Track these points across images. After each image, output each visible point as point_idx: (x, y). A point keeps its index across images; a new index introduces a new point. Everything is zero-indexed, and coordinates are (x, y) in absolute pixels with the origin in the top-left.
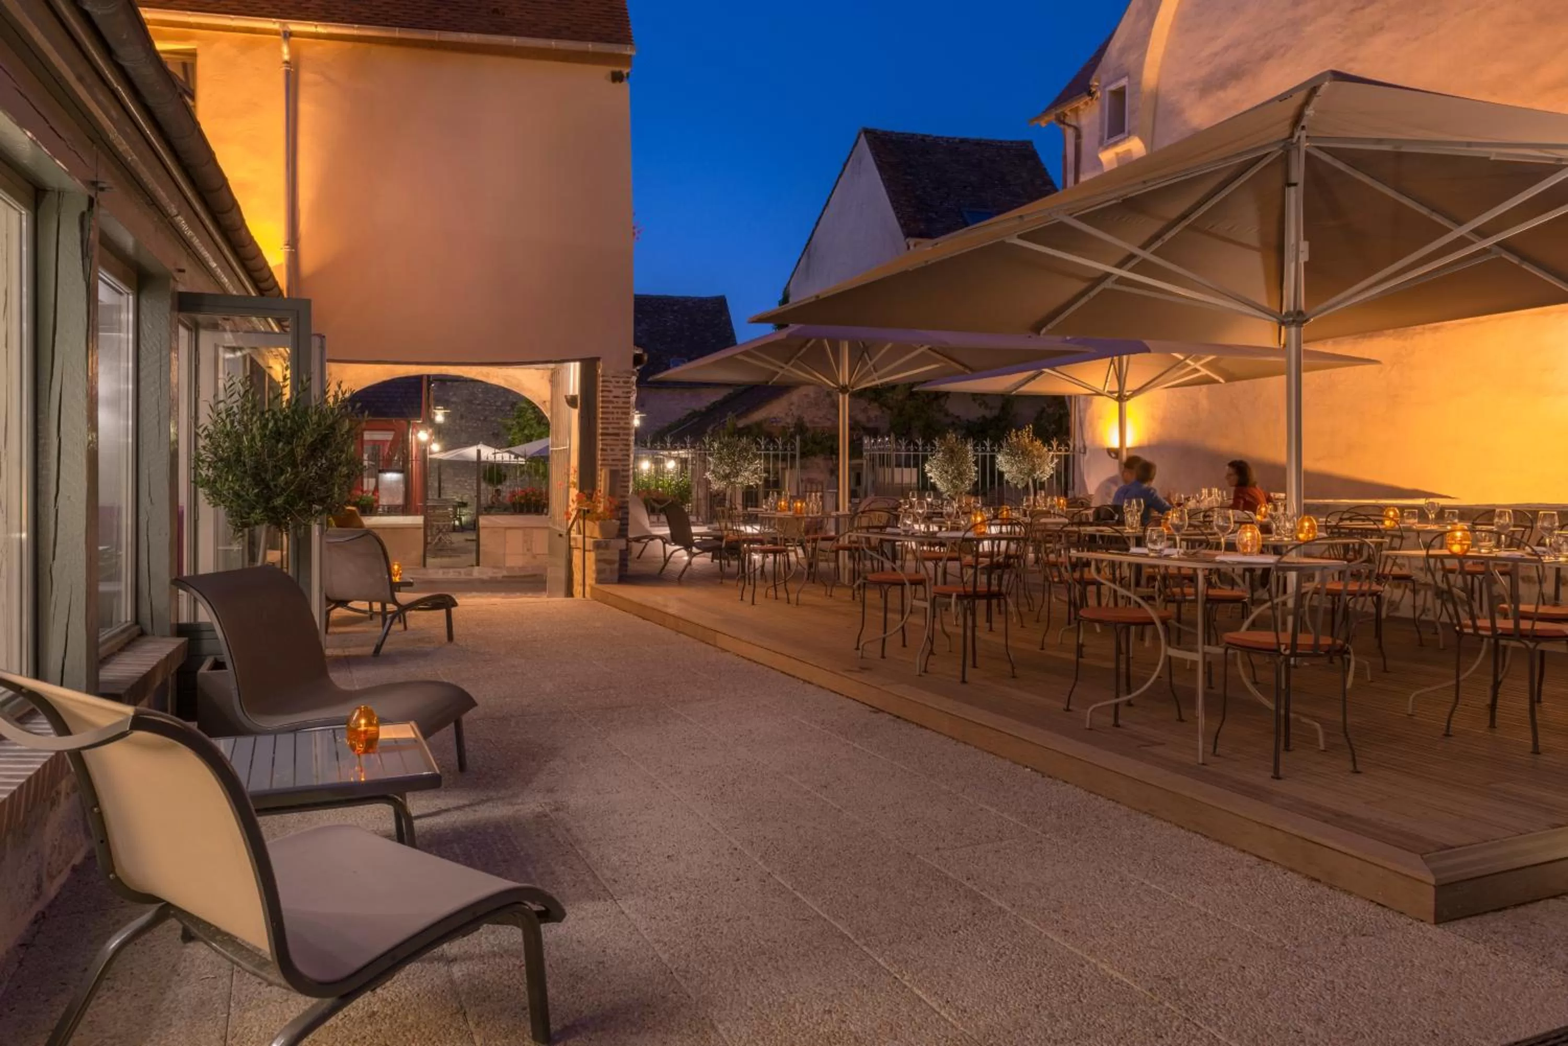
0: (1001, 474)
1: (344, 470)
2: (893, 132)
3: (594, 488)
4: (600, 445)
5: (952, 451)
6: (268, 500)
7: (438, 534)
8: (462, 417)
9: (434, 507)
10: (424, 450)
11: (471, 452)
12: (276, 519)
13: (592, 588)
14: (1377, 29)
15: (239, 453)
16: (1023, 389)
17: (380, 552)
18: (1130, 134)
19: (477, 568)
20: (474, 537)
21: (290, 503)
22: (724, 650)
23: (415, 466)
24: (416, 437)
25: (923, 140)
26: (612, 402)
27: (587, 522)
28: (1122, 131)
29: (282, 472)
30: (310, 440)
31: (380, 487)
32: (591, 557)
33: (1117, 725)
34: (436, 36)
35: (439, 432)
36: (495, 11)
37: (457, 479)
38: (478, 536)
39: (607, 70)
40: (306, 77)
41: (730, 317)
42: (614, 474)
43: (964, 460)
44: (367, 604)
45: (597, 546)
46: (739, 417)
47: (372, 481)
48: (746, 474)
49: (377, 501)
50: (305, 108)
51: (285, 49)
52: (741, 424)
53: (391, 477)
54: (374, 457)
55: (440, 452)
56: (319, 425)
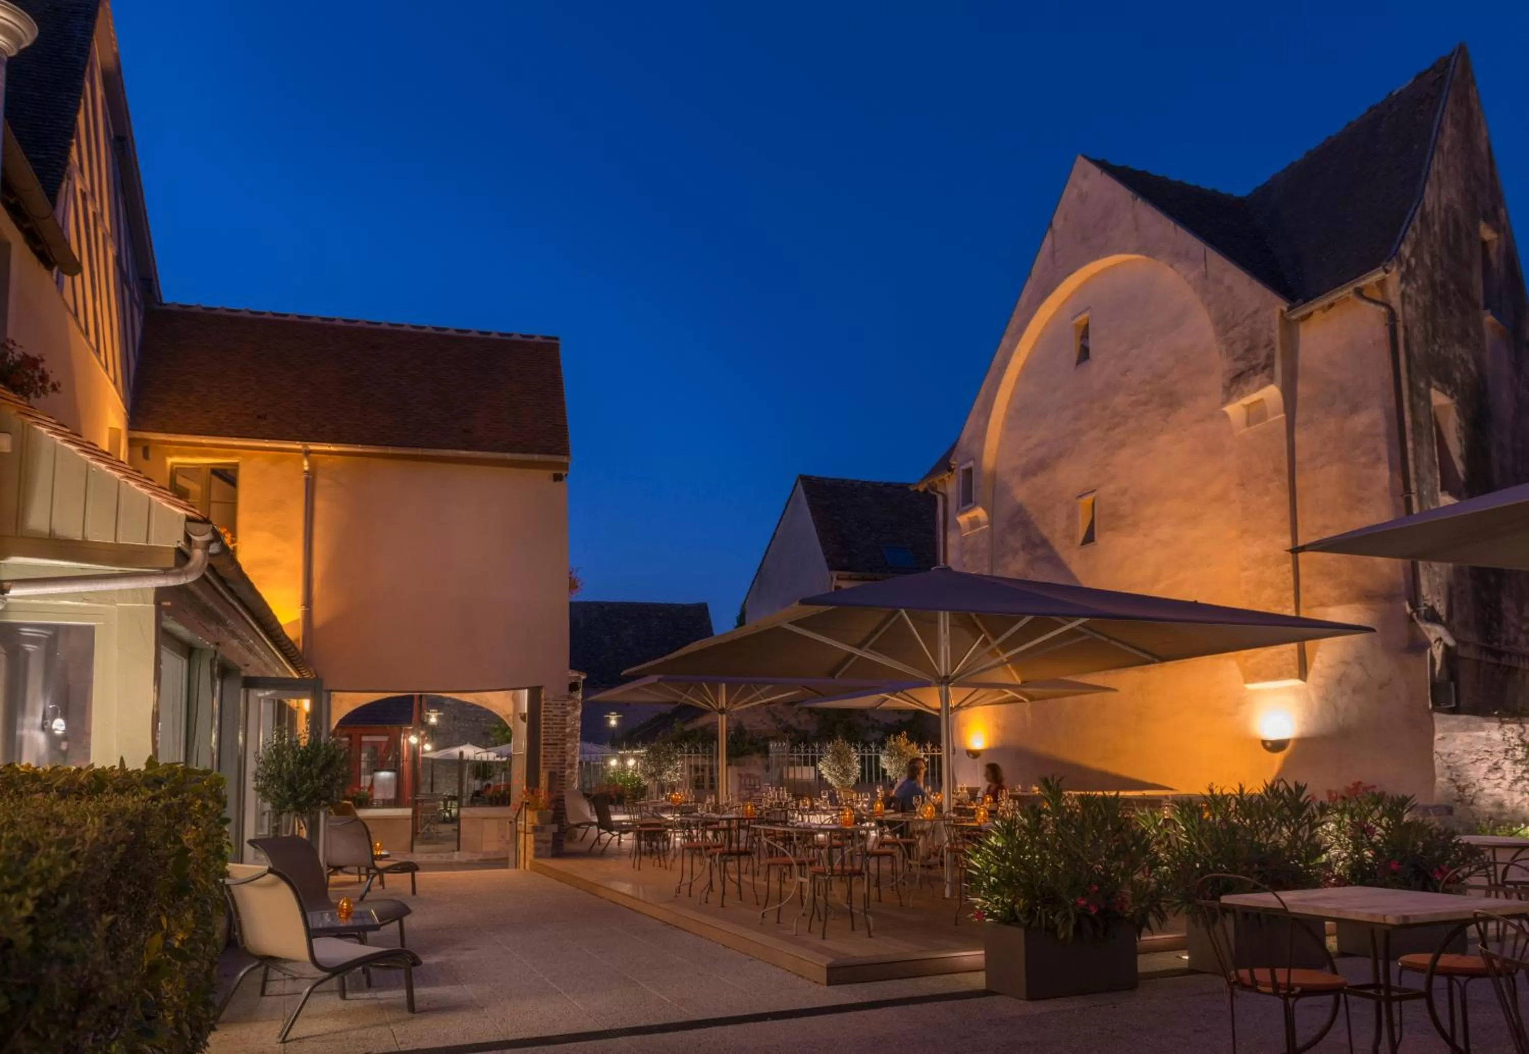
0: (884, 771)
1: (340, 781)
2: (826, 479)
3: (537, 785)
4: (542, 753)
5: (839, 753)
6: (296, 798)
7: (425, 824)
8: (455, 718)
9: (422, 801)
10: (415, 752)
11: (455, 751)
12: (299, 809)
13: (531, 861)
14: (1122, 445)
15: (279, 772)
16: (882, 705)
17: (365, 833)
18: (976, 504)
19: (457, 853)
20: (456, 828)
21: (309, 800)
22: (601, 898)
23: (406, 766)
24: (408, 742)
25: (852, 485)
26: (552, 720)
27: (528, 811)
28: (971, 501)
29: (305, 782)
30: (321, 764)
31: (375, 784)
32: (531, 838)
33: (778, 922)
34: (419, 452)
35: (433, 733)
36: (466, 431)
37: (450, 775)
38: (459, 826)
39: (550, 473)
40: (321, 481)
41: (710, 622)
42: (552, 775)
43: (850, 761)
44: (356, 868)
45: (535, 829)
46: (686, 723)
47: (369, 777)
48: (670, 772)
49: (372, 796)
50: (320, 504)
51: (306, 463)
52: (688, 728)
53: (385, 775)
54: (373, 754)
55: (432, 751)
56: (326, 755)
